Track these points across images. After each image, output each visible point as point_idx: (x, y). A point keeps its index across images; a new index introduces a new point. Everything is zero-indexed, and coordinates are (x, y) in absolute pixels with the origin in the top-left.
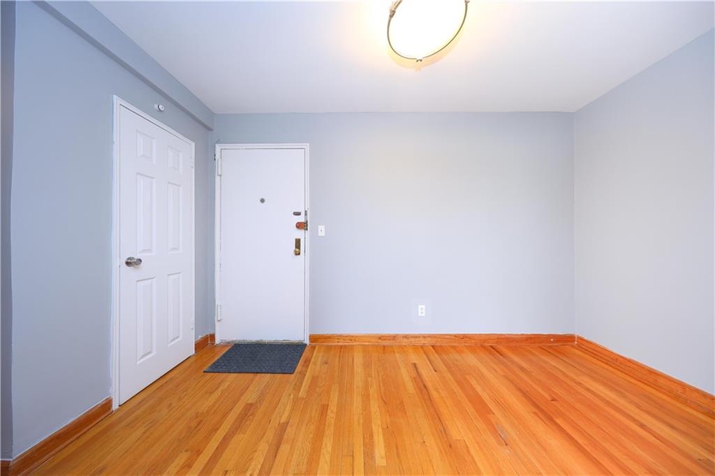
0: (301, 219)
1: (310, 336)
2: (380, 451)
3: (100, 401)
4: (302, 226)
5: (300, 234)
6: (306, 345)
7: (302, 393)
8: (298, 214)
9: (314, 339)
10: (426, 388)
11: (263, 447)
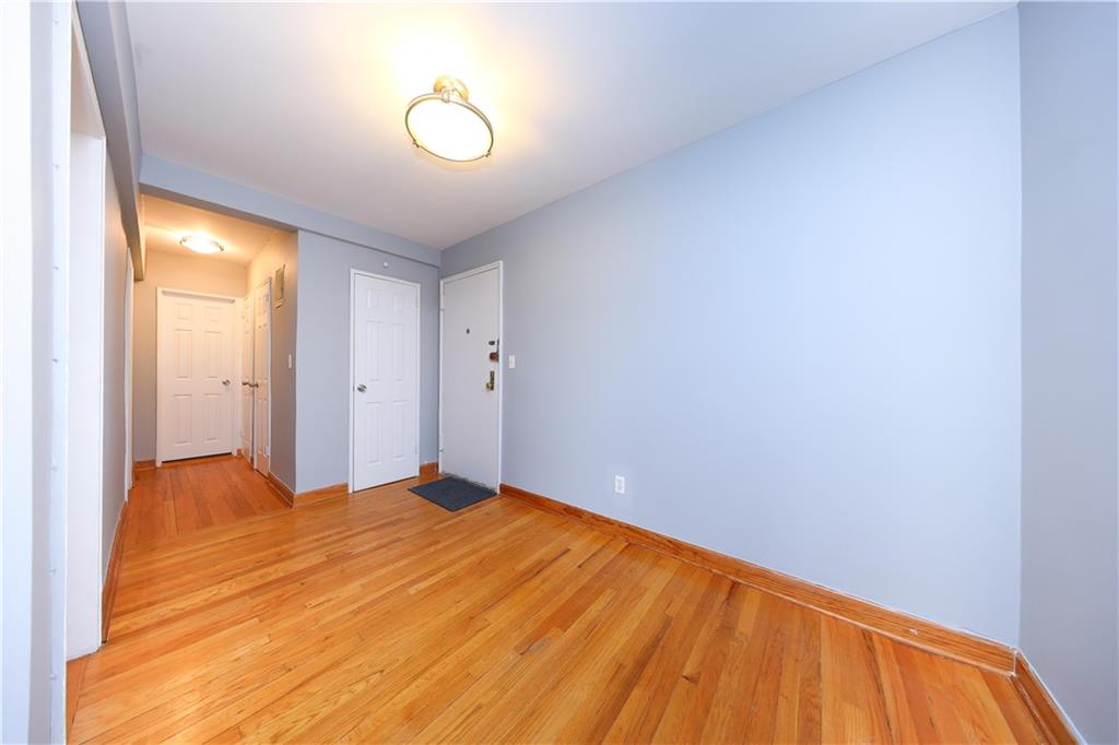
0: (493, 349)
1: (501, 485)
2: (422, 585)
3: (341, 483)
4: (494, 357)
5: (492, 366)
6: (496, 494)
7: (437, 528)
8: (492, 343)
9: (504, 489)
10: (538, 572)
11: (375, 544)
